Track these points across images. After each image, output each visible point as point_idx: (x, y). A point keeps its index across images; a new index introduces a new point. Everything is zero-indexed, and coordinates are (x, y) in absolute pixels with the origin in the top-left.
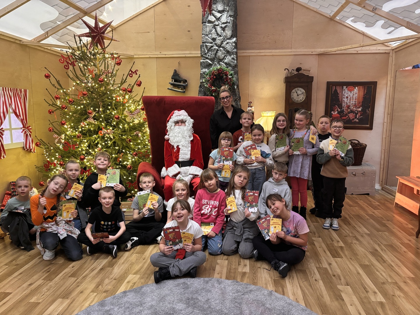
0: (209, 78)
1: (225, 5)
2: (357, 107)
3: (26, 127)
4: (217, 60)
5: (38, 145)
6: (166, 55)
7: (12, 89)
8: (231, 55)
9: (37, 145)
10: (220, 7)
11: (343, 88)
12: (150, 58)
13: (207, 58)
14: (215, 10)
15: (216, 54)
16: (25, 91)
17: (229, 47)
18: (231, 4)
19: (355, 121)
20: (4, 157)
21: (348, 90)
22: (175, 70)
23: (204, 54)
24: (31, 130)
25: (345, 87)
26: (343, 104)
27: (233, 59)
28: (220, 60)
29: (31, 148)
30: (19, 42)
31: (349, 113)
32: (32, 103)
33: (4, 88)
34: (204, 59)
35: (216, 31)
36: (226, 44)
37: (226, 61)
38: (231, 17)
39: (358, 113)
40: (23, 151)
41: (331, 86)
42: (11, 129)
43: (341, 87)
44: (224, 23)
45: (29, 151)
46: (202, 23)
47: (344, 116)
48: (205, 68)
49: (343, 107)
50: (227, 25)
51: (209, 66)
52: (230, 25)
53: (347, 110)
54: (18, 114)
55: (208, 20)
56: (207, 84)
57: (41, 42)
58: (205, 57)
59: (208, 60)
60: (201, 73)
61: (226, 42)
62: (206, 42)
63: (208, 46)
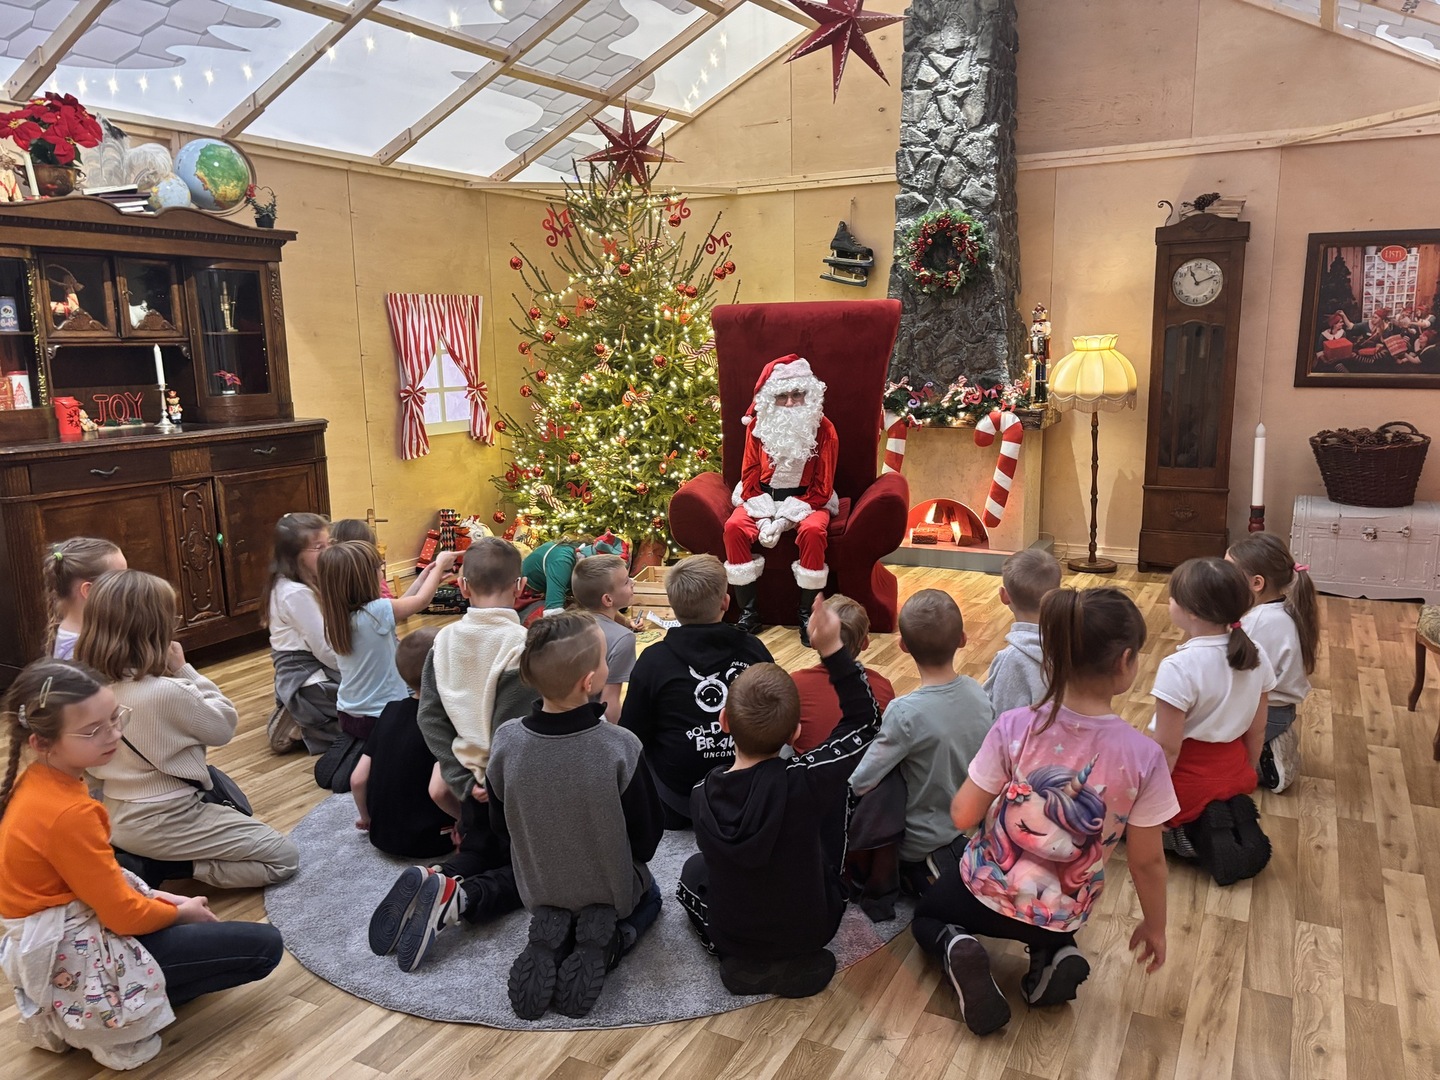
0: (914, 244)
1: (964, 32)
2: (1416, 316)
3: (474, 386)
4: (941, 192)
5: (500, 428)
6: (818, 181)
7: (445, 297)
8: (979, 176)
9: (498, 428)
10: (950, 38)
11: (1364, 253)
12: (778, 192)
13: (913, 188)
14: (938, 48)
15: (937, 176)
16: (476, 300)
17: (974, 154)
18: (983, 27)
19: (1409, 362)
20: (424, 452)
21: (1385, 258)
22: (842, 223)
23: (904, 178)
24: (485, 393)
25: (1372, 250)
26: (1366, 306)
27: (986, 185)
28: (950, 192)
29: (485, 434)
30: (462, 186)
31: (1386, 334)
32: (490, 329)
33: (429, 296)
34: (905, 192)
35: (940, 109)
36: (968, 144)
37: (965, 193)
38: (981, 65)
39: (1417, 336)
40: (469, 441)
41: (1322, 247)
42: (442, 390)
43: (1358, 249)
44: (960, 85)
45: (481, 441)
46: (903, 89)
47: (1366, 346)
48: (907, 215)
49: (1366, 316)
50: (970, 90)
51: (920, 208)
52: (978, 88)
53: (1380, 325)
54: (457, 354)
55: (916, 80)
56: (907, 261)
57: (513, 180)
58: (908, 186)
59: (916, 194)
60: (895, 232)
61: (966, 140)
62: (911, 143)
63: (916, 155)
